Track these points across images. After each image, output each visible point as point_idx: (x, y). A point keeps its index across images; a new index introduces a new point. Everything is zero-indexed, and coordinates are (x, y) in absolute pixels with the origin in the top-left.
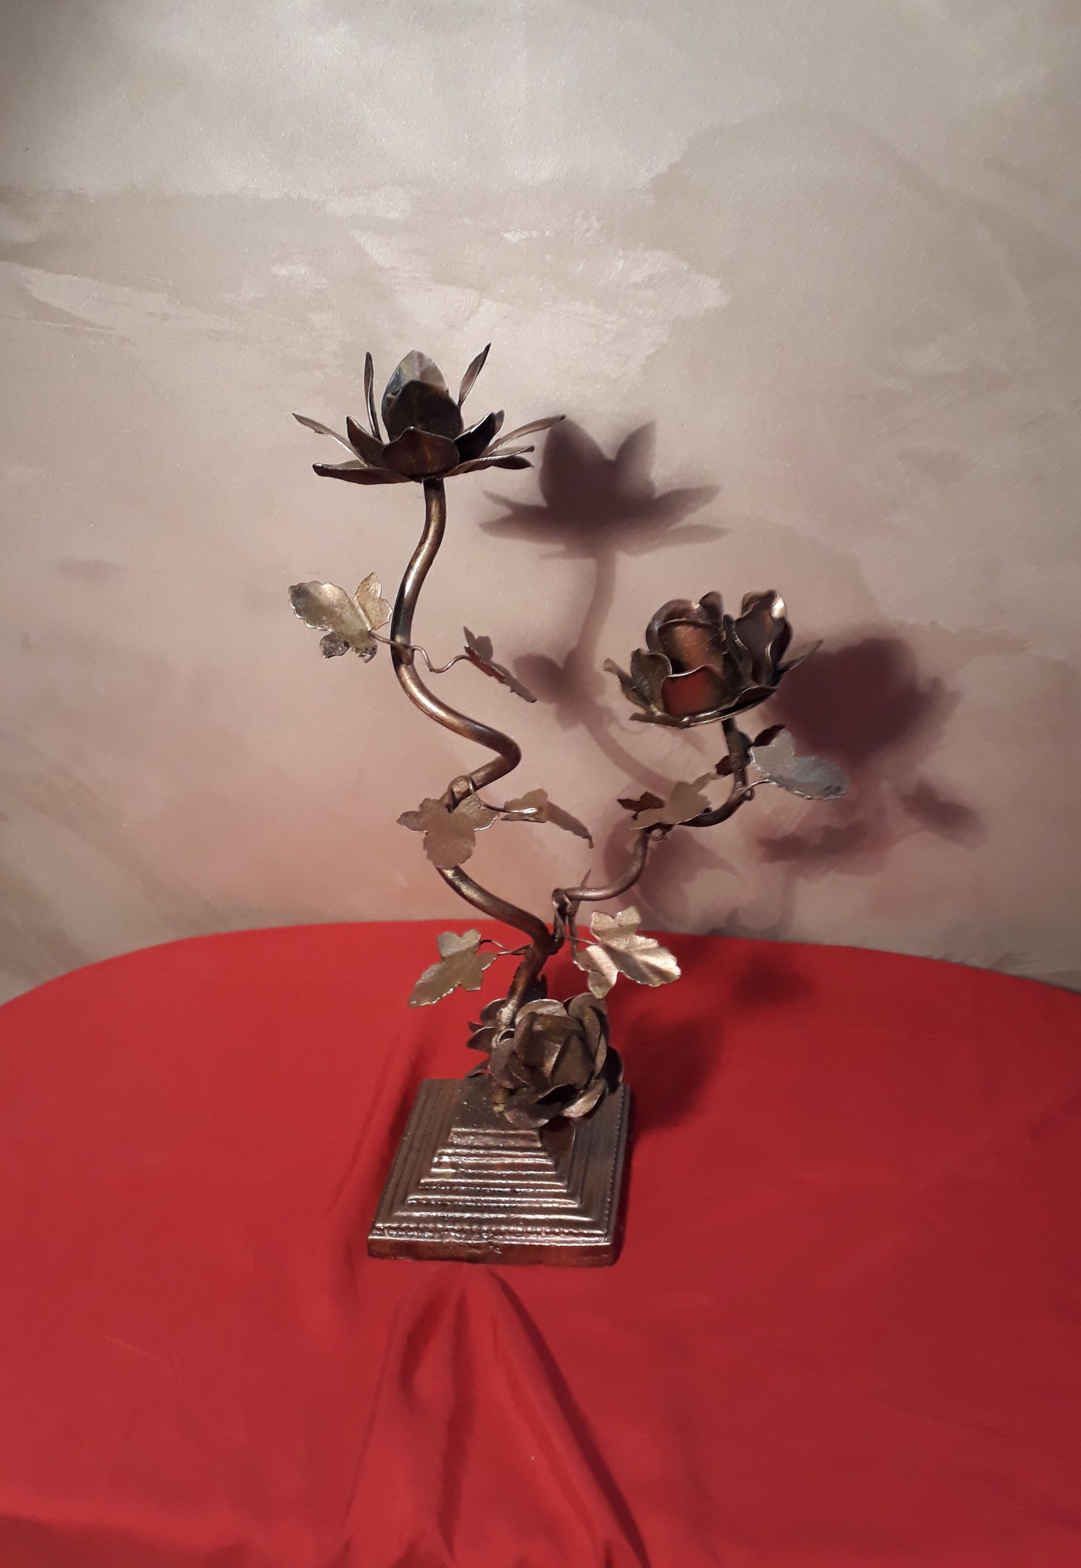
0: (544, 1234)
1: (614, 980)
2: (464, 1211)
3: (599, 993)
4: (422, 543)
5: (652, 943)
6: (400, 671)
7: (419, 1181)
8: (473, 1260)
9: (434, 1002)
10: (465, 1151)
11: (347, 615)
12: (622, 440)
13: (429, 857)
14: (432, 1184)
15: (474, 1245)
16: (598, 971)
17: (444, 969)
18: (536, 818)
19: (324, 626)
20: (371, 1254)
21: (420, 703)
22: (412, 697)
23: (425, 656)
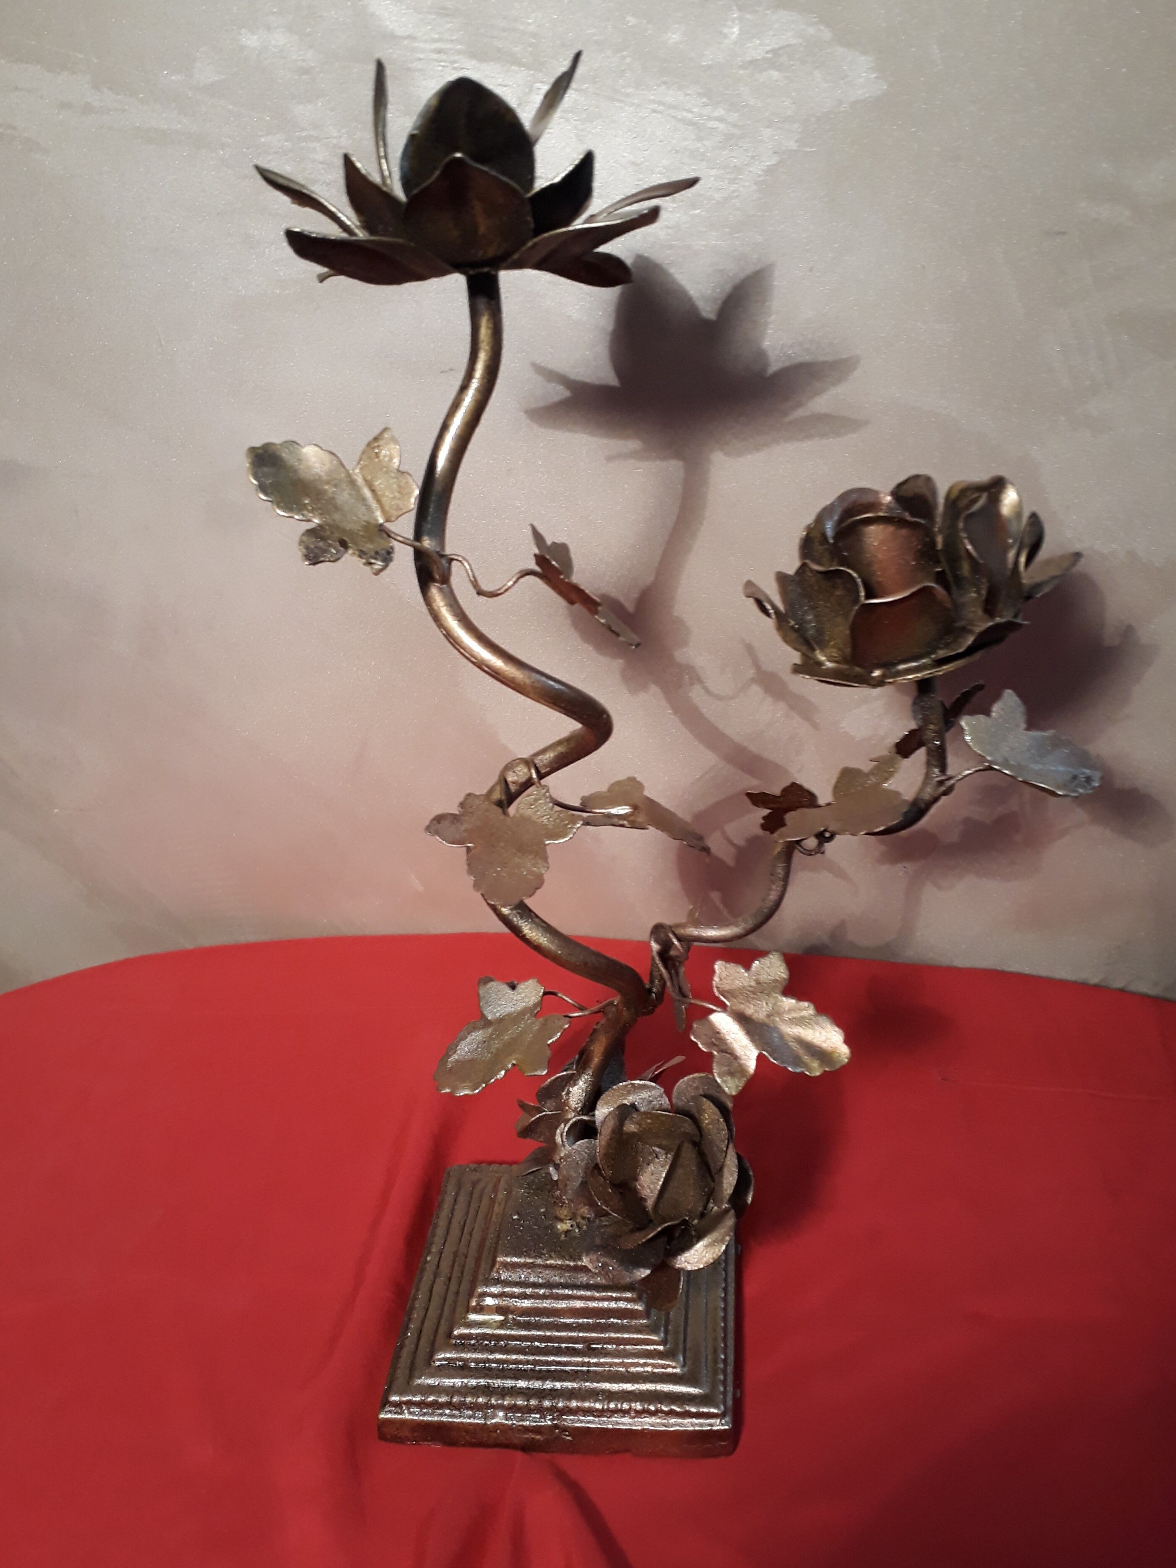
0: (633, 1414)
1: (751, 1065)
2: (516, 1378)
3: (730, 1087)
4: (464, 388)
5: (807, 1009)
6: (429, 594)
7: (451, 1331)
8: (528, 1447)
9: (477, 1091)
10: (516, 1290)
11: (344, 497)
12: (728, 288)
13: (476, 886)
14: (469, 1337)
15: (531, 1428)
16: (730, 1054)
17: (490, 1039)
18: (630, 822)
19: (305, 512)
20: (383, 1437)
21: (462, 645)
22: (449, 636)
23: (469, 571)
